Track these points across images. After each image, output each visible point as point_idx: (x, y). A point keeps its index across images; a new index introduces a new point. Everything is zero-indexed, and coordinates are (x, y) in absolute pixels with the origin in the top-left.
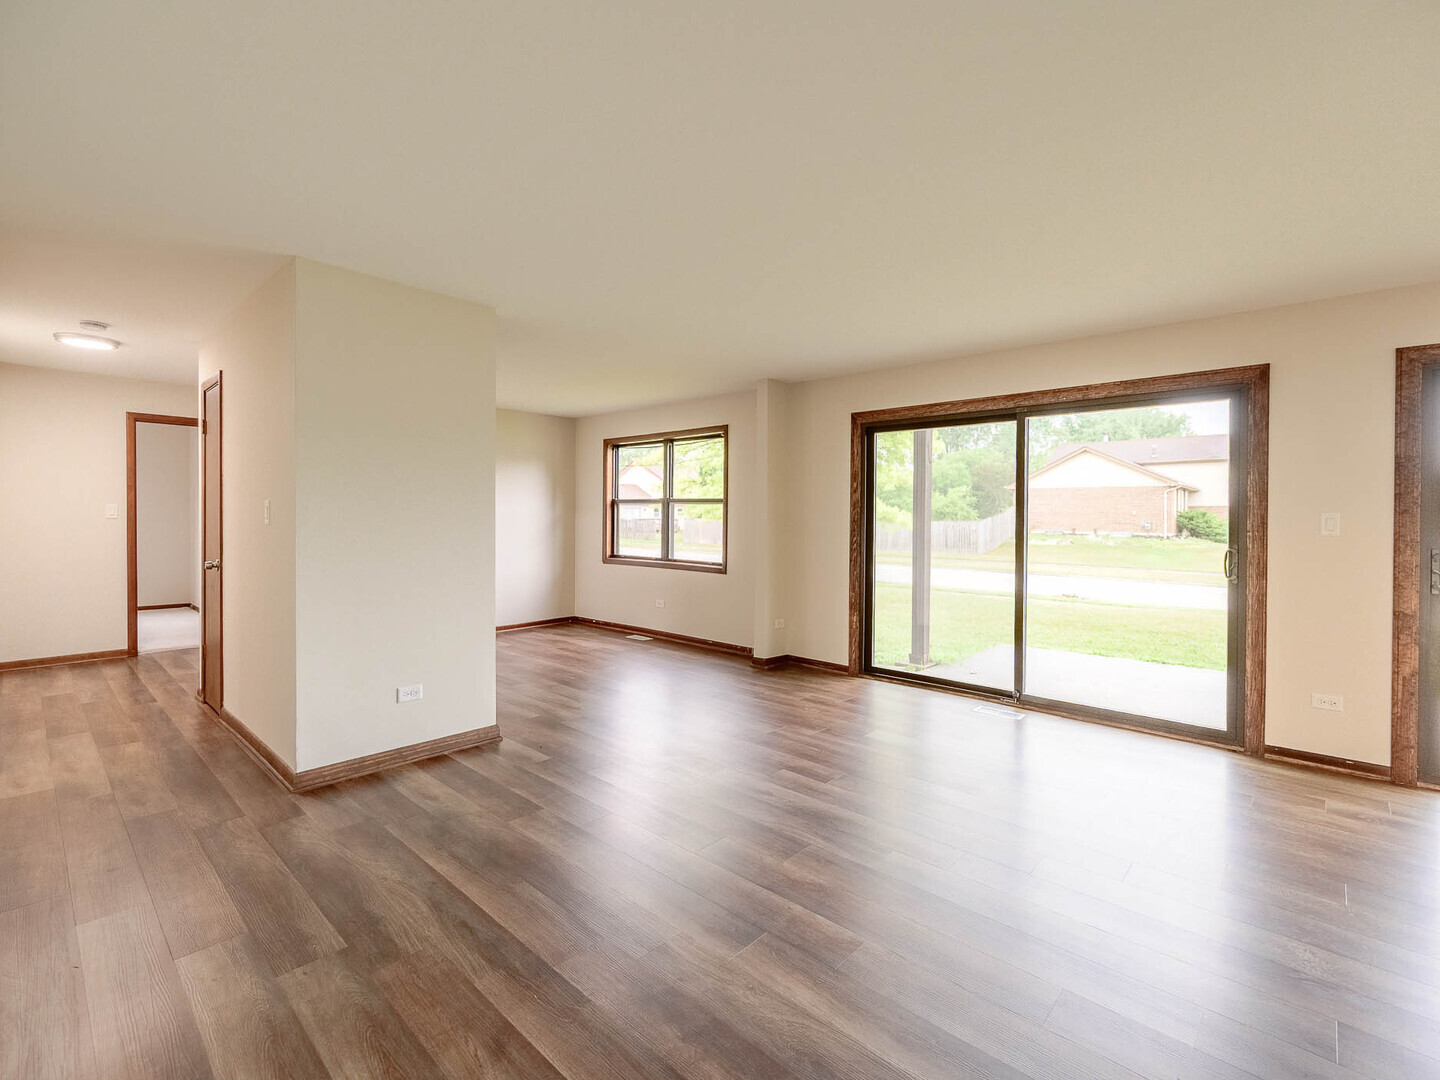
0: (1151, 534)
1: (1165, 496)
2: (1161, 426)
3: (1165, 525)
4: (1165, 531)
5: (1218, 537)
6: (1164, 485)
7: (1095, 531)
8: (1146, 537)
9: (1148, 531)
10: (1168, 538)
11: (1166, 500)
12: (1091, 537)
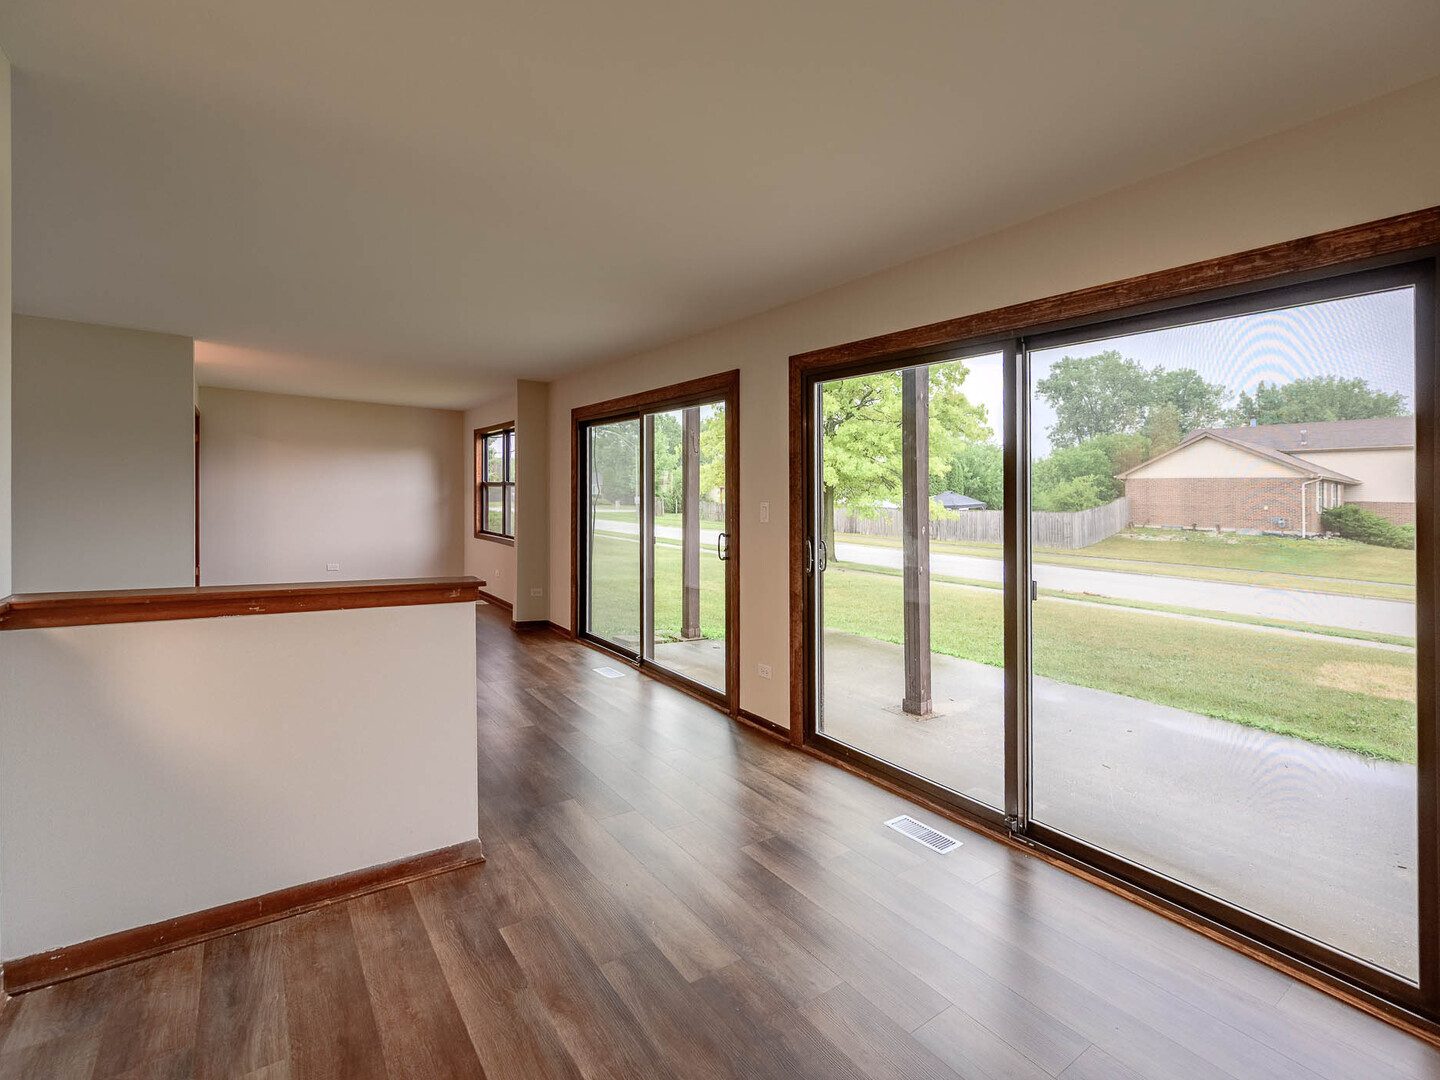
0: (1286, 532)
1: (1303, 489)
2: (1366, 407)
3: (1304, 523)
4: (1304, 531)
5: (1372, 539)
6: (1303, 476)
7: (1218, 527)
8: (1280, 536)
9: (1283, 529)
10: (1307, 537)
11: (1303, 494)
12: (1213, 535)
